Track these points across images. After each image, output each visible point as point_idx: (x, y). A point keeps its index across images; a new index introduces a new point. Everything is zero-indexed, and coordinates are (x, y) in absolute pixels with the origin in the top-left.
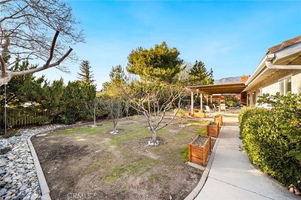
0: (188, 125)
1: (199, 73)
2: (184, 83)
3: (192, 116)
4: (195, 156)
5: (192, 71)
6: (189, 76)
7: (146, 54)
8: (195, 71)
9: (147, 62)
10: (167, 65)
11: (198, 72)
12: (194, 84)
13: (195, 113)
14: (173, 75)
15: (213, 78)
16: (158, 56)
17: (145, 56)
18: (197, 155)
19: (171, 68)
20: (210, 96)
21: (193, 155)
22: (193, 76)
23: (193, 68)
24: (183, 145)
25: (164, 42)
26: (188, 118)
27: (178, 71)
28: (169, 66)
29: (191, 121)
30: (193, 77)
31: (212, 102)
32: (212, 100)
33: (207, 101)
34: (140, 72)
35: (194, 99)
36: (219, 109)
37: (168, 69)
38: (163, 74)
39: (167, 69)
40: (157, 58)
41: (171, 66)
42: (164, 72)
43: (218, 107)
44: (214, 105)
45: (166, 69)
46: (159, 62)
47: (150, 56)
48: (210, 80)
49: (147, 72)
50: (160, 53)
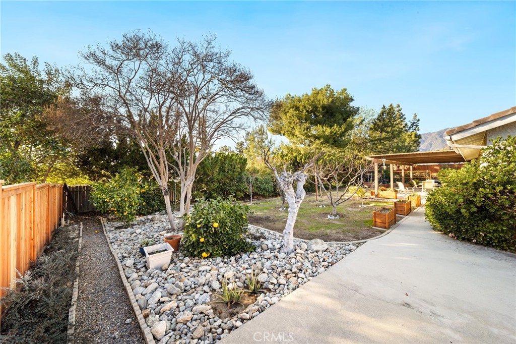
0: (371, 205)
1: (389, 127)
2: (361, 145)
3: (376, 196)
4: (379, 221)
5: (375, 124)
6: (370, 132)
7: (298, 105)
8: (381, 124)
9: (301, 116)
10: (332, 120)
11: (386, 126)
12: (380, 147)
13: (381, 193)
14: (343, 134)
15: (418, 133)
16: (318, 108)
17: (297, 109)
18: (382, 220)
19: (340, 125)
20: (410, 168)
21: (377, 220)
22: (378, 132)
23: (378, 119)
24: (367, 219)
25: (327, 85)
26: (370, 198)
27: (351, 127)
28: (335, 120)
29: (374, 201)
30: (377, 134)
31: (413, 176)
32: (413, 173)
33: (403, 175)
34: (289, 132)
35: (379, 172)
36: (422, 187)
37: (335, 127)
38: (327, 133)
39: (334, 125)
40: (316, 110)
41: (339, 120)
42: (328, 131)
43: (420, 184)
44: (414, 182)
45: (331, 127)
46: (320, 115)
47: (305, 107)
48: (413, 136)
49: (300, 132)
50: (321, 103)
